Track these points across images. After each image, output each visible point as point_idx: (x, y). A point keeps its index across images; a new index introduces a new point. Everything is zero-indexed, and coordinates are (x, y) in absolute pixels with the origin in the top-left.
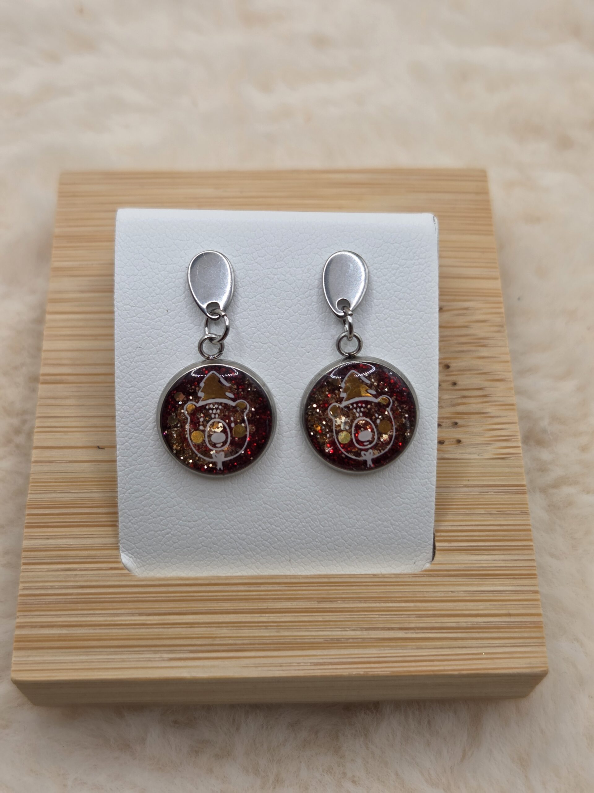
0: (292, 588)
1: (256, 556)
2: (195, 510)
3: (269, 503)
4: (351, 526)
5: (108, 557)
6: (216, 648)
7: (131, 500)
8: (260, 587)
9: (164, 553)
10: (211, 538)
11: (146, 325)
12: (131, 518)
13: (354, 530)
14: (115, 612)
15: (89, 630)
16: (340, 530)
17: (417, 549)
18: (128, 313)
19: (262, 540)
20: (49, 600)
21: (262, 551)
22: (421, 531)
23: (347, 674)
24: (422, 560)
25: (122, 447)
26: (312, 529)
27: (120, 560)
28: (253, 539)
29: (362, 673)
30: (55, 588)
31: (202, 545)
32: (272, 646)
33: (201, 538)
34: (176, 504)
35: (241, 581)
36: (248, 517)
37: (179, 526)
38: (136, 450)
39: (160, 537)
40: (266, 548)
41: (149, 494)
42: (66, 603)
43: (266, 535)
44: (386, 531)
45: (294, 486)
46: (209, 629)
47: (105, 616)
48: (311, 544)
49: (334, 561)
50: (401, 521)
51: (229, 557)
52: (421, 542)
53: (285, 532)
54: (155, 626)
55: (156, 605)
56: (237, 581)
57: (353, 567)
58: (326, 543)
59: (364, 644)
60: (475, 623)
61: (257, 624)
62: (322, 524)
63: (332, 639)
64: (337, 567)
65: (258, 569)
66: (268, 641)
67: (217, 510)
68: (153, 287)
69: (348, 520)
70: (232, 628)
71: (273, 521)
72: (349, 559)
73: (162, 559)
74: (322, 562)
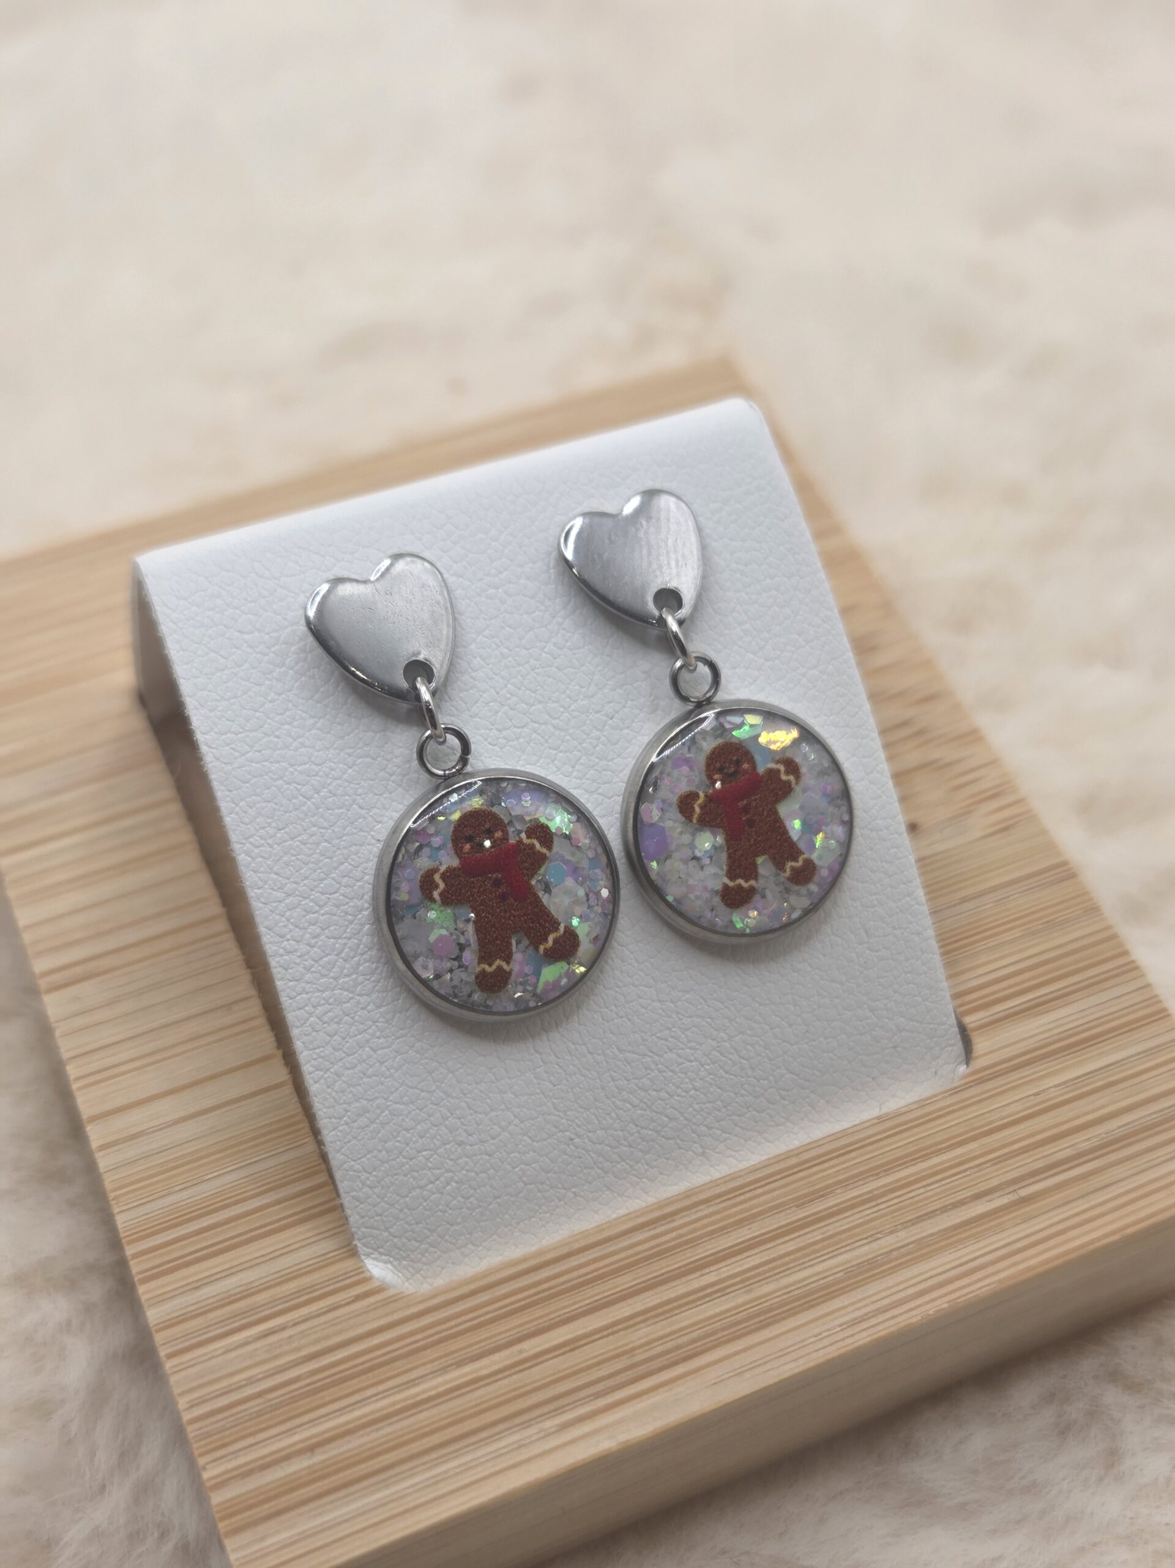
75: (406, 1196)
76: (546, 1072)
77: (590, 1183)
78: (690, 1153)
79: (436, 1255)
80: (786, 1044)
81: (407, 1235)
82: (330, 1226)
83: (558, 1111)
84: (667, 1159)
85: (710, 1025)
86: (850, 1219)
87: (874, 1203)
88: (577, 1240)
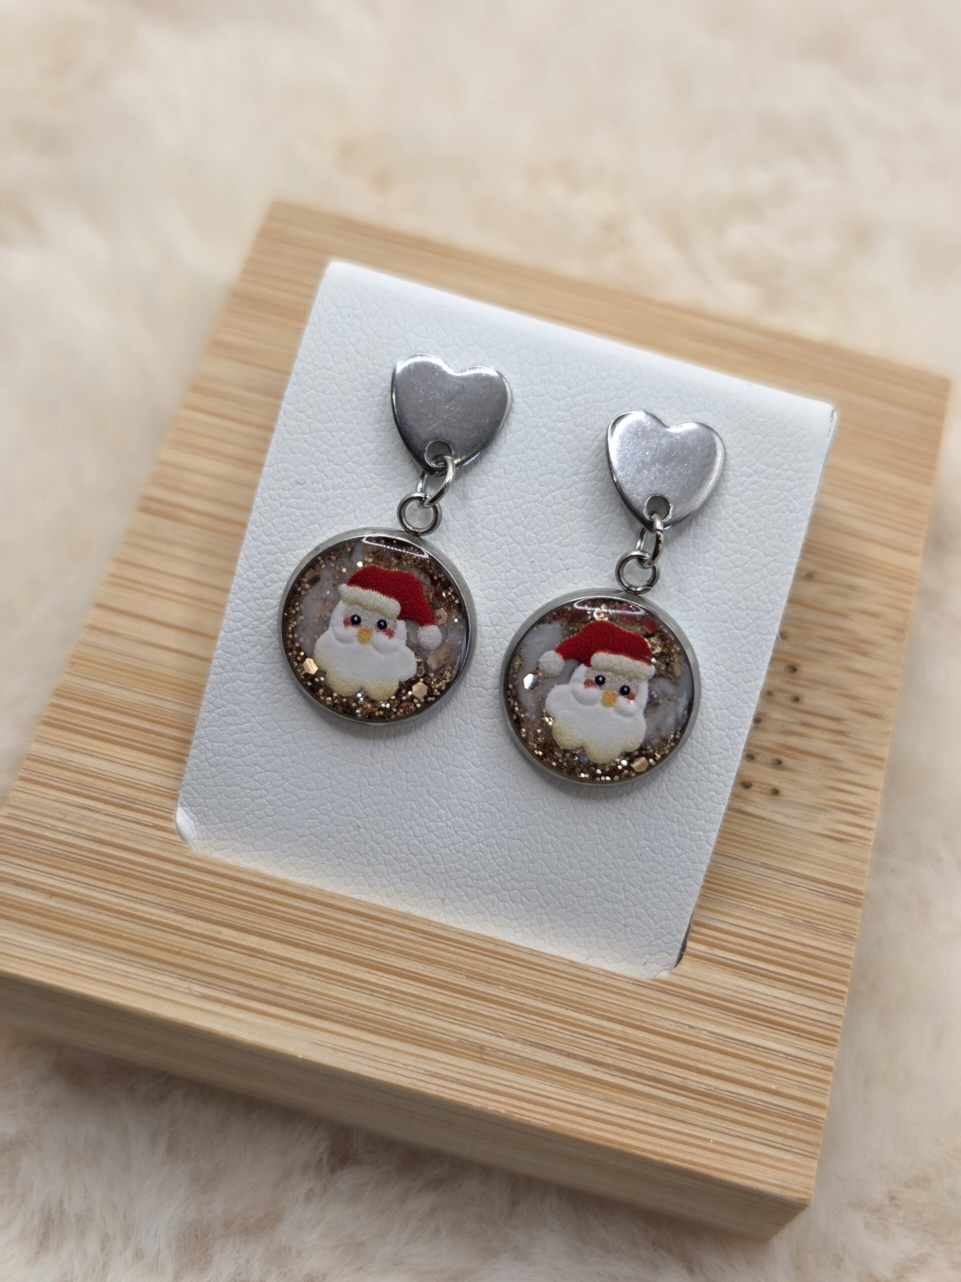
0: (433, 943)
1: (391, 875)
2: (316, 772)
3: (435, 796)
4: (557, 872)
5: (155, 807)
6: (282, 1000)
7: (219, 727)
8: (382, 925)
9: (246, 828)
10: (327, 825)
11: (321, 453)
12: (210, 754)
13: (560, 879)
14: (139, 895)
15: (90, 911)
16: (538, 874)
17: (654, 943)
19: (409, 852)
21: (404, 871)
22: (670, 914)
23: (479, 1105)
24: (658, 964)
25: (229, 636)
26: (493, 859)
28: (395, 846)
29: (503, 1111)
30: (56, 831)
31: (310, 831)
32: (372, 1024)
33: (311, 821)
35: (354, 908)
36: (396, 809)
37: (282, 791)
38: (249, 647)
39: (247, 799)
40: (412, 868)
41: (249, 725)
42: (67, 858)
43: (416, 845)
44: (611, 898)
45: (484, 780)
46: (279, 966)
47: (121, 898)
48: (485, 882)
49: (515, 922)
50: (640, 889)
51: (349, 864)
52: (665, 933)
53: (449, 850)
54: (194, 937)
55: (207, 905)
56: (349, 906)
57: (542, 941)
58: (510, 888)
59: (521, 1067)
60: (713, 1089)
61: (358, 983)
62: (511, 854)
63: (471, 1042)
64: (516, 932)
65: (389, 897)
66: (368, 1016)
67: (350, 782)
68: (351, 396)
69: (556, 862)
70: (317, 978)
71: (434, 827)
72: (540, 925)
73: (240, 836)
74: (494, 918)
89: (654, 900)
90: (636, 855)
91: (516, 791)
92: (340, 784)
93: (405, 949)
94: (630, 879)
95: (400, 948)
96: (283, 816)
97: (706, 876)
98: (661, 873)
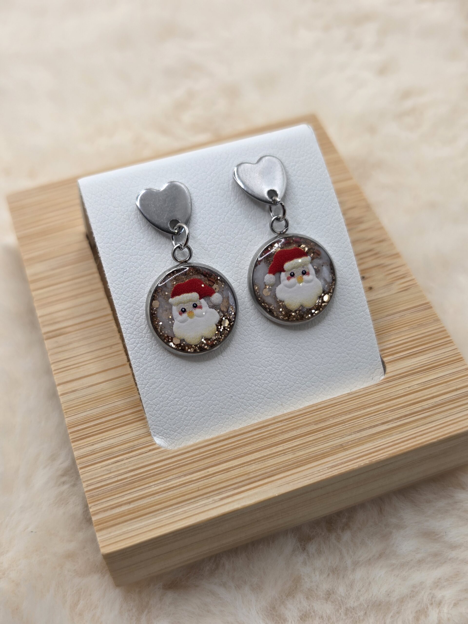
0: (292, 421)
1: (256, 408)
2: (201, 385)
3: (254, 364)
4: (319, 364)
5: (145, 443)
6: (253, 480)
7: (151, 392)
8: (268, 428)
9: (186, 427)
10: (219, 404)
11: (126, 254)
13: (322, 366)
14: (165, 479)
15: (150, 499)
16: (312, 370)
17: (371, 368)
18: (109, 249)
19: (257, 394)
20: (111, 488)
21: (260, 403)
22: (370, 353)
24: (377, 375)
26: (291, 375)
27: (155, 442)
28: (250, 395)
30: (112, 478)
31: (213, 412)
33: (211, 407)
34: (186, 385)
35: (252, 428)
36: (242, 379)
37: (192, 402)
39: (180, 415)
40: (262, 400)
41: (163, 384)
42: (124, 486)
43: (258, 389)
44: (345, 360)
45: (269, 345)
46: (241, 468)
47: (159, 485)
48: (293, 387)
49: (314, 395)
50: (353, 350)
51: (236, 415)
52: (373, 361)
53: (273, 383)
54: (200, 480)
55: (195, 465)
56: (250, 429)
58: (305, 382)
61: (276, 454)
62: (297, 368)
64: (317, 399)
65: (260, 418)
67: (218, 381)
68: (123, 225)
69: (316, 360)
70: (260, 462)
71: (261, 377)
72: (325, 390)
73: (186, 433)
74: (306, 399)
75: (169, 415)
76: (223, 372)
77: (239, 413)
78: (277, 404)
79: (180, 437)
80: (314, 365)
81: (169, 429)
82: (142, 425)
83: (227, 386)
84: (268, 406)
85: (285, 357)
86: (334, 430)
87: (344, 424)
88: (232, 433)
89: (361, 351)
90: (344, 337)
91: (284, 342)
92: (214, 384)
93: (284, 430)
94: (347, 348)
95: (281, 431)
96: (198, 412)
97: (374, 329)
98: (357, 338)
